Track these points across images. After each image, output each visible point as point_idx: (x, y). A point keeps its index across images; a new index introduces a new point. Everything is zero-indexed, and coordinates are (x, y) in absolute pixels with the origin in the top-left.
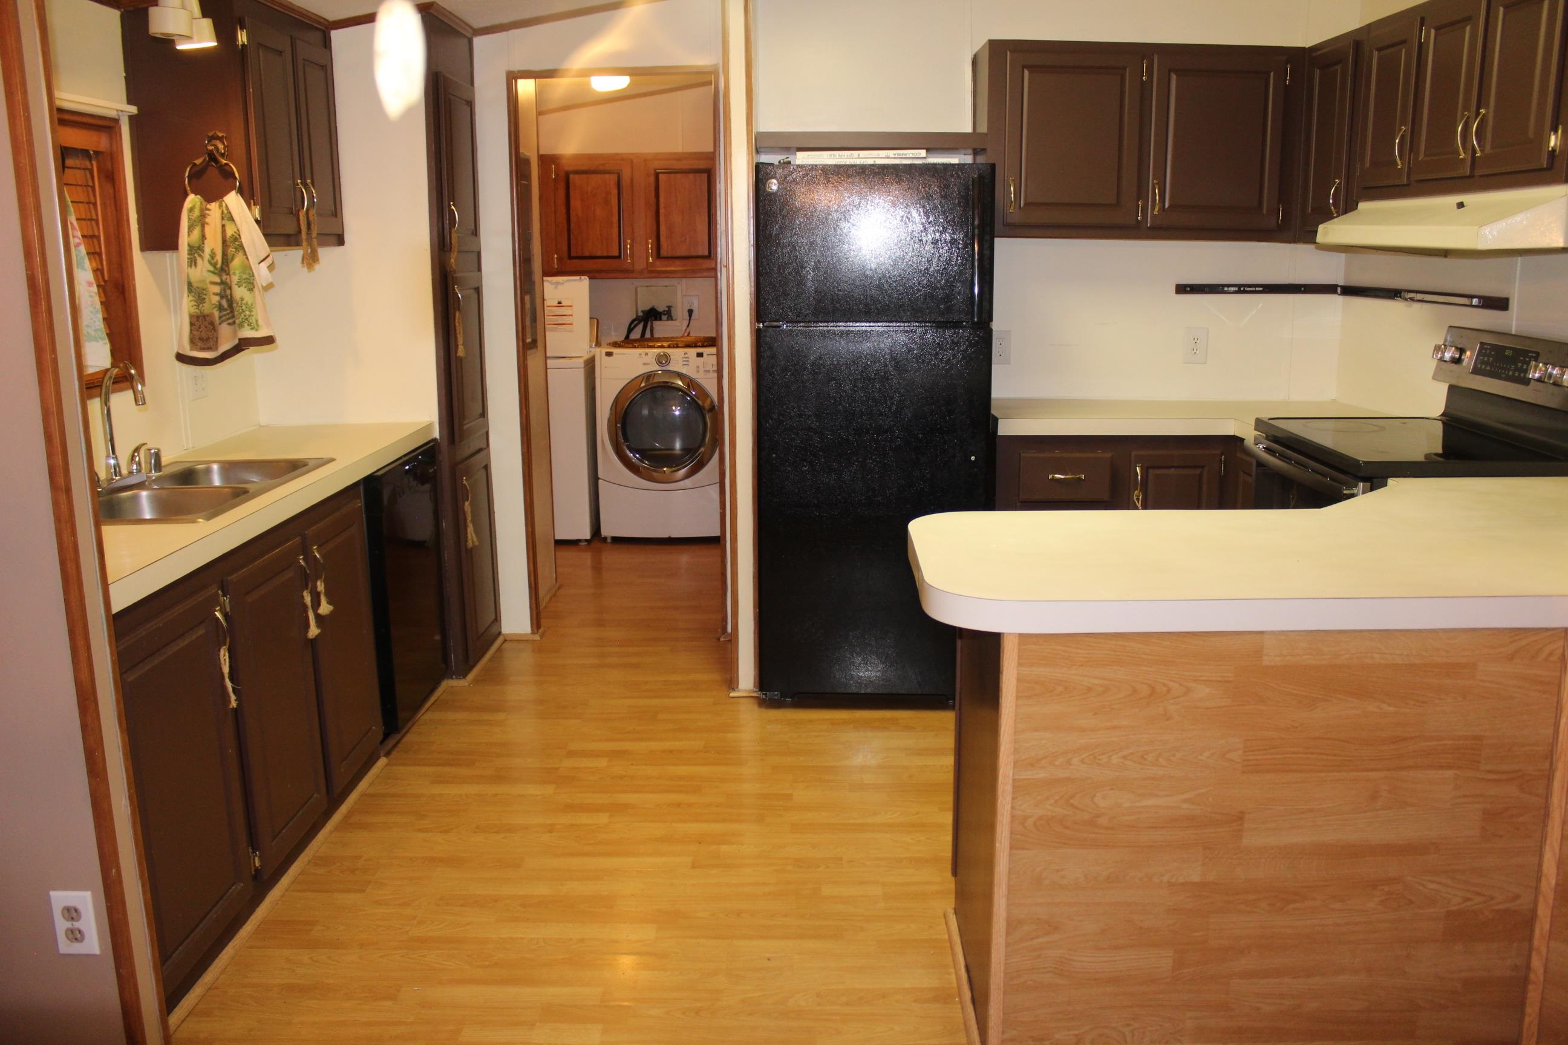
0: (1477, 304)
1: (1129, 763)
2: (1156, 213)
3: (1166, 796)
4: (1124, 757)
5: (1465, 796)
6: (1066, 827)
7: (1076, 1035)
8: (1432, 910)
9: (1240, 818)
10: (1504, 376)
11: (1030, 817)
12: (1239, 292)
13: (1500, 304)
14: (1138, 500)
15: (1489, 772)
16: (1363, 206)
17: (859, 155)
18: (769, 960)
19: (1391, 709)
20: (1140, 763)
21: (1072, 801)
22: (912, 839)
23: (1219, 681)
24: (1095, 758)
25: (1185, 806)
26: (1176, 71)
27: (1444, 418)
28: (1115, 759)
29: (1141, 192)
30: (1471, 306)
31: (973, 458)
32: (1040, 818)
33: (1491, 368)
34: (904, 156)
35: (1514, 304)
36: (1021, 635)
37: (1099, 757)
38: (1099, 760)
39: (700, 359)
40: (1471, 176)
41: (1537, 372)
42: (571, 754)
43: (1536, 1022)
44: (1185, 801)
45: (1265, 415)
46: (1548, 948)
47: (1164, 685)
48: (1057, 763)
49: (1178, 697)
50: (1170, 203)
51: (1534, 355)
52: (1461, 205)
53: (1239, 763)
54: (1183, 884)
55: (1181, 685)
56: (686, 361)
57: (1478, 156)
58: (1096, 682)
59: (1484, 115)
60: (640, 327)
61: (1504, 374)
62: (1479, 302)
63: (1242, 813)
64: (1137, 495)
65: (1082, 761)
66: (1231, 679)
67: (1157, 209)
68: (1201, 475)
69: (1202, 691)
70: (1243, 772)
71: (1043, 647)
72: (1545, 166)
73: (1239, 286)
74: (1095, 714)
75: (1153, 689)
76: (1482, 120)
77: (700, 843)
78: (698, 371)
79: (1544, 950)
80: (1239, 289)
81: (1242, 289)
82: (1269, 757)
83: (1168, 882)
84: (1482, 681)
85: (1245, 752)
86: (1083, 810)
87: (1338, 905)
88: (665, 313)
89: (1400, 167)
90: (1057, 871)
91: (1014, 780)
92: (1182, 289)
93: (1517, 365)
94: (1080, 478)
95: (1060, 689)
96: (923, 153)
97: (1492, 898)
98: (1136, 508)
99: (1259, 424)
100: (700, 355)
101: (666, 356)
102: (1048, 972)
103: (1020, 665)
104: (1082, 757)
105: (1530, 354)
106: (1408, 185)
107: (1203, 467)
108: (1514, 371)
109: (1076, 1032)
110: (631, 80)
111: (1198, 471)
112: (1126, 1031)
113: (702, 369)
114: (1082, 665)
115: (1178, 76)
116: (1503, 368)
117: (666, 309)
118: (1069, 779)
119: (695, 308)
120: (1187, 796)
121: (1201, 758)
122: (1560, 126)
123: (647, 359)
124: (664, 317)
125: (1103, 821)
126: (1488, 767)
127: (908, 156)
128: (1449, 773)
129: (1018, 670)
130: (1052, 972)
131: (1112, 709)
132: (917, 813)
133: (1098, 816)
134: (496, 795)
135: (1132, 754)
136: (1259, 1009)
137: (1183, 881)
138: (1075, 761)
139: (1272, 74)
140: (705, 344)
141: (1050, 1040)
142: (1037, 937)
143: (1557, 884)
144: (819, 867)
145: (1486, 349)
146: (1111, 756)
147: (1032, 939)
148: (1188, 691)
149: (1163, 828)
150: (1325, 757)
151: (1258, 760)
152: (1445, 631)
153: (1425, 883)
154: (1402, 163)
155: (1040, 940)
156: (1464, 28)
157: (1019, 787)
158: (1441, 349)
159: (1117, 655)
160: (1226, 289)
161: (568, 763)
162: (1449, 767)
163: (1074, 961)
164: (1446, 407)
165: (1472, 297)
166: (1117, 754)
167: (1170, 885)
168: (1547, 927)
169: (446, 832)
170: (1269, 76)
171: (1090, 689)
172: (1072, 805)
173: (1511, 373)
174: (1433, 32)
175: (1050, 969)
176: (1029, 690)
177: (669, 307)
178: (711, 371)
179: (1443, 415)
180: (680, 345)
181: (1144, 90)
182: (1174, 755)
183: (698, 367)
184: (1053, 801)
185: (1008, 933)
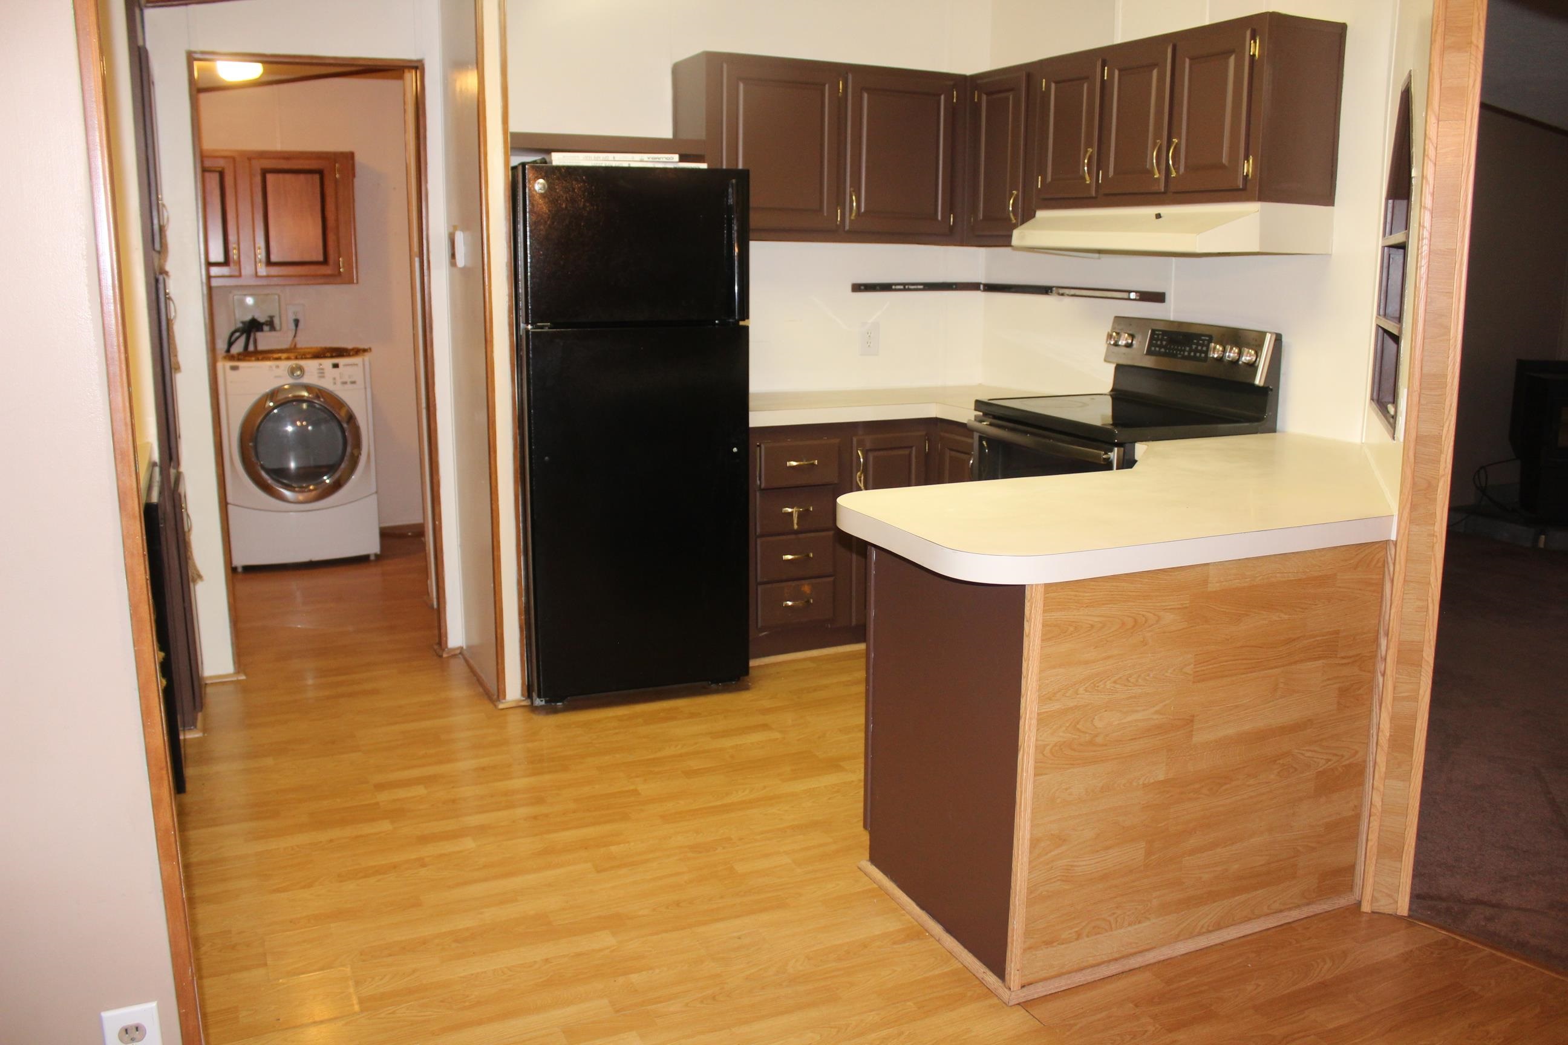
0: (1134, 297)
1: (1117, 686)
2: (853, 218)
3: (1144, 710)
4: (1115, 682)
5: (1329, 679)
6: (1074, 750)
7: (1076, 932)
8: (1308, 774)
9: (1191, 721)
10: (1179, 356)
11: (1048, 745)
12: (905, 290)
13: (1159, 297)
14: (860, 480)
15: (1343, 658)
16: (1040, 214)
17: (614, 158)
18: (740, 938)
19: (1286, 617)
20: (1125, 686)
21: (1078, 726)
22: (779, 810)
23: (1179, 608)
24: (1095, 686)
25: (1155, 717)
26: (867, 90)
27: (1112, 393)
28: (1109, 685)
29: (839, 199)
30: (1129, 299)
31: (735, 450)
32: (1055, 745)
33: (1166, 350)
34: (657, 160)
35: (1170, 298)
36: (1046, 585)
37: (1097, 685)
38: (1098, 687)
39: (336, 370)
40: (1165, 193)
41: (1216, 353)
42: (380, 787)
43: (1376, 844)
44: (1156, 712)
45: (984, 398)
46: (1384, 785)
47: (1143, 616)
48: (1068, 695)
49: (1153, 625)
50: (865, 208)
51: (1207, 338)
52: (1158, 216)
53: (1191, 675)
54: (1153, 783)
55: (1154, 615)
56: (322, 373)
57: (1174, 177)
58: (1097, 619)
59: (1177, 143)
60: (243, 340)
61: (1180, 354)
62: (1136, 296)
63: (1193, 716)
64: (859, 478)
65: (1086, 691)
66: (1188, 605)
67: (854, 214)
68: (910, 455)
69: (1168, 618)
70: (1194, 682)
71: (1060, 593)
72: (1241, 187)
73: (904, 284)
74: (1096, 647)
75: (1136, 621)
76: (1175, 148)
77: (586, 848)
78: (335, 383)
79: (1381, 788)
80: (905, 287)
81: (907, 287)
82: (1211, 666)
83: (1144, 784)
84: (1340, 587)
85: (1195, 665)
86: (1086, 733)
87: (1251, 782)
88: (268, 323)
89: (1088, 182)
90: (1066, 789)
91: (1038, 714)
92: (857, 288)
93: (1192, 347)
94: (813, 464)
95: (1072, 629)
96: (676, 157)
97: (1343, 756)
98: (859, 489)
99: (979, 405)
100: (336, 366)
101: (301, 368)
102: (1058, 880)
103: (1045, 611)
104: (1086, 686)
105: (1203, 338)
106: (1096, 198)
107: (912, 447)
108: (1190, 352)
109: (1076, 929)
110: (264, 68)
111: (906, 452)
112: (1111, 919)
113: (339, 381)
114: (1087, 606)
115: (868, 94)
116: (1177, 350)
117: (269, 319)
118: (1076, 707)
119: (299, 317)
120: (1157, 708)
121: (1166, 674)
122: (1251, 157)
123: (279, 372)
124: (266, 328)
125: (1099, 740)
126: (1343, 654)
127: (661, 160)
128: (1320, 663)
129: (1043, 616)
130: (1060, 880)
131: (1108, 641)
132: (765, 787)
133: (1096, 736)
134: (331, 841)
135: (1120, 678)
136: (1201, 878)
137: (1153, 781)
138: (1081, 690)
139: (942, 97)
140: (334, 354)
141: (1057, 941)
142: (1051, 851)
143: (1390, 736)
144: (716, 849)
145: (1158, 335)
146: (1105, 682)
147: (1047, 854)
148: (1159, 619)
149: (1140, 738)
150: (1244, 662)
151: (1204, 670)
152: (1319, 550)
153: (1303, 752)
154: (1090, 179)
155: (1053, 853)
156: (1151, 71)
157: (1043, 720)
158: (1113, 337)
159: (1112, 595)
160: (894, 287)
161: (383, 797)
162: (1319, 658)
163: (1076, 866)
164: (1114, 384)
165: (1130, 292)
166: (1110, 680)
167: (1145, 786)
168: (1383, 769)
169: (310, 886)
170: (940, 100)
171: (1092, 626)
172: (1078, 730)
173: (1186, 354)
174: (1117, 72)
175: (1059, 878)
176: (1052, 632)
177: (272, 317)
178: (349, 383)
179: (1112, 390)
180: (308, 356)
181: (840, 104)
182: (1148, 675)
183: (334, 379)
184: (1064, 728)
185: (1031, 852)
